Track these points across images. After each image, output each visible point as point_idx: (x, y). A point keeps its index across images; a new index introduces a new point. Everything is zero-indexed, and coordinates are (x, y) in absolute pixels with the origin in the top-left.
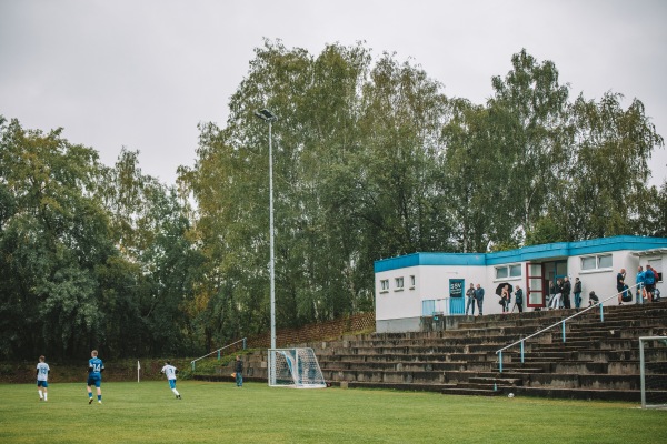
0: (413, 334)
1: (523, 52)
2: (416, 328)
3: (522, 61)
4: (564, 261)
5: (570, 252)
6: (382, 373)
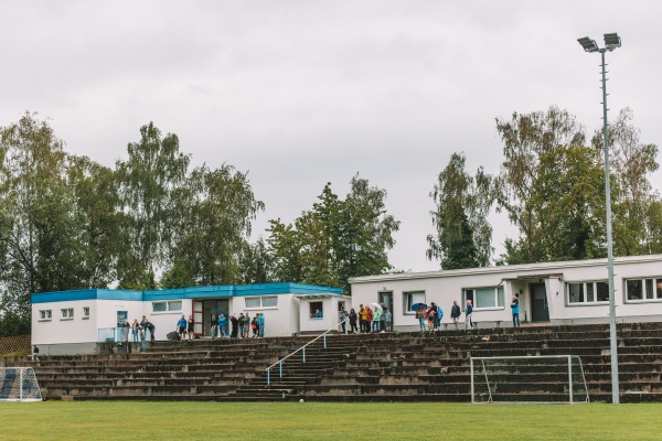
0: (89, 356)
1: (151, 125)
2: (92, 351)
3: (150, 131)
4: (226, 300)
5: (236, 293)
6: (108, 388)
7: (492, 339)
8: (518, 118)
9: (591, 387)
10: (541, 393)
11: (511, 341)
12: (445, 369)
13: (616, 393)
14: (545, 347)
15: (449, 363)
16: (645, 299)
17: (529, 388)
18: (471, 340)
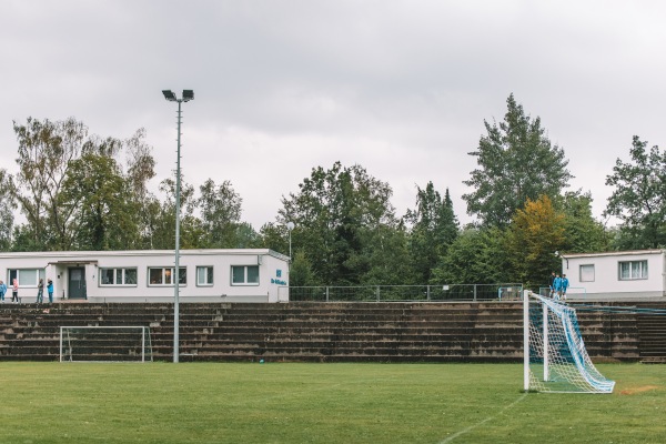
7: (51, 312)
8: (32, 122)
9: (154, 350)
10: (109, 354)
11: (68, 314)
12: (20, 335)
13: (176, 355)
14: (101, 319)
15: (22, 331)
16: (164, 284)
17: (99, 350)
18: (33, 312)
